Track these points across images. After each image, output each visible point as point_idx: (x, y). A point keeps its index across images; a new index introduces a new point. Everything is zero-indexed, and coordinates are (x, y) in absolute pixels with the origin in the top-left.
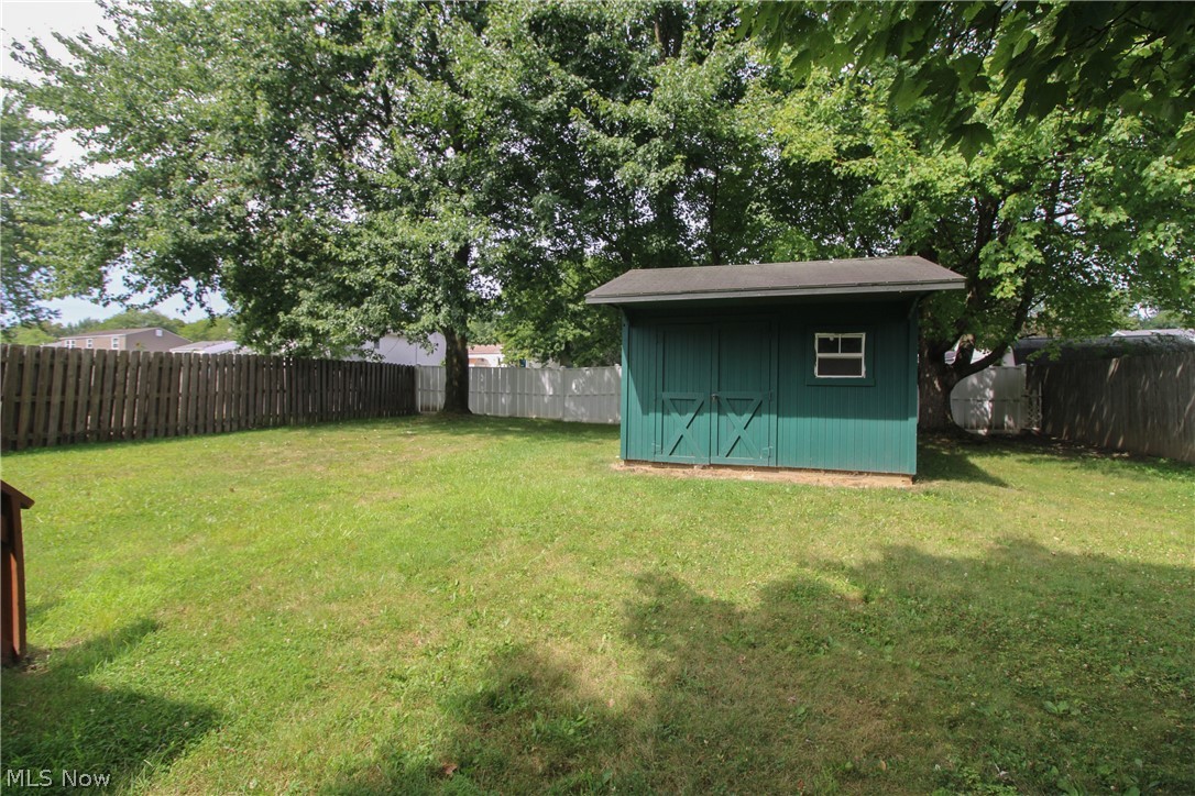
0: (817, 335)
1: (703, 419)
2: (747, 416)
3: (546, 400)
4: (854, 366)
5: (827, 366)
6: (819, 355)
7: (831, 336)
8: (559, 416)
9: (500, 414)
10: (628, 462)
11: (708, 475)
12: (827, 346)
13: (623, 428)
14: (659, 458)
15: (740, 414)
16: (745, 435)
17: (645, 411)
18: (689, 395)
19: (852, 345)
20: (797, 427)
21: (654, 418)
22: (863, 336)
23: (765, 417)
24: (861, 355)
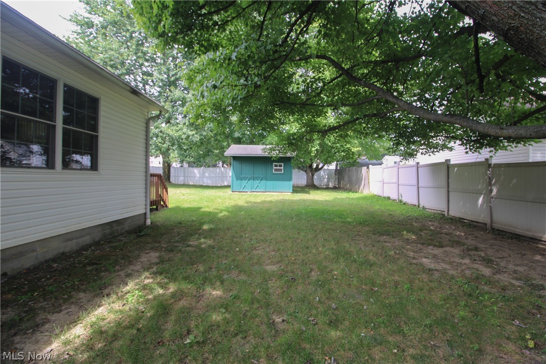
0: (274, 164)
1: (250, 182)
2: (259, 181)
3: (197, 178)
4: (280, 170)
5: (276, 170)
6: (274, 168)
7: (277, 164)
8: (201, 184)
9: (179, 183)
10: (233, 191)
11: (250, 193)
12: (276, 166)
13: (231, 186)
14: (240, 190)
15: (258, 180)
16: (259, 185)
17: (237, 180)
18: (247, 176)
19: (280, 166)
20: (270, 183)
21: (239, 182)
22: (283, 164)
23: (263, 181)
24: (282, 168)
